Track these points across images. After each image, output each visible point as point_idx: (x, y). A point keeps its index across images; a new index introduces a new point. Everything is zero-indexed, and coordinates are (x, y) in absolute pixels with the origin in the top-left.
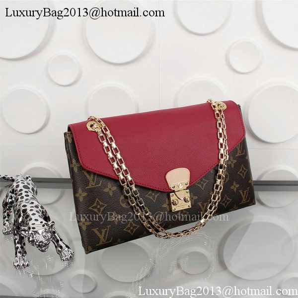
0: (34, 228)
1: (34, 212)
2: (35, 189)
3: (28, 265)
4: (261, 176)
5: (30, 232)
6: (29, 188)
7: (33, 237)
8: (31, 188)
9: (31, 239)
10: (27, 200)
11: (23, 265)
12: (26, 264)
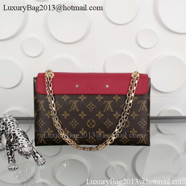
0: (22, 144)
1: (21, 134)
2: (17, 122)
3: (17, 169)
4: (159, 114)
5: (20, 147)
6: (14, 122)
7: (21, 150)
8: (15, 122)
9: (20, 151)
10: (14, 128)
11: (14, 168)
12: (16, 168)
